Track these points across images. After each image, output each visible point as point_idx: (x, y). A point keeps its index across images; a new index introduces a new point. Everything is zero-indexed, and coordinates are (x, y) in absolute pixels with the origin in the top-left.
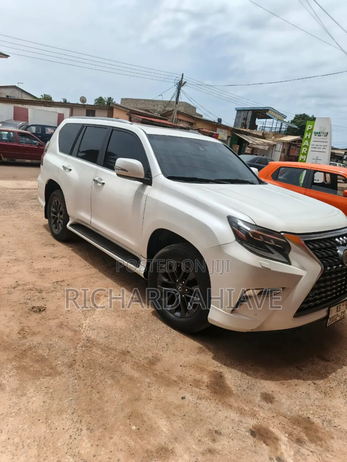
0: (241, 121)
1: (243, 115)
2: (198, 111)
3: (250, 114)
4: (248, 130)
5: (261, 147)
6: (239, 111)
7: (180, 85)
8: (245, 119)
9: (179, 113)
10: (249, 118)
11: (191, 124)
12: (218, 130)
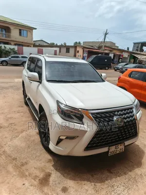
0: (136, 48)
1: (136, 45)
2: (116, 45)
3: (140, 45)
4: (139, 52)
5: (145, 60)
6: (135, 44)
7: (106, 34)
8: (138, 47)
9: (105, 46)
10: (140, 46)
11: (111, 51)
12: (123, 53)
